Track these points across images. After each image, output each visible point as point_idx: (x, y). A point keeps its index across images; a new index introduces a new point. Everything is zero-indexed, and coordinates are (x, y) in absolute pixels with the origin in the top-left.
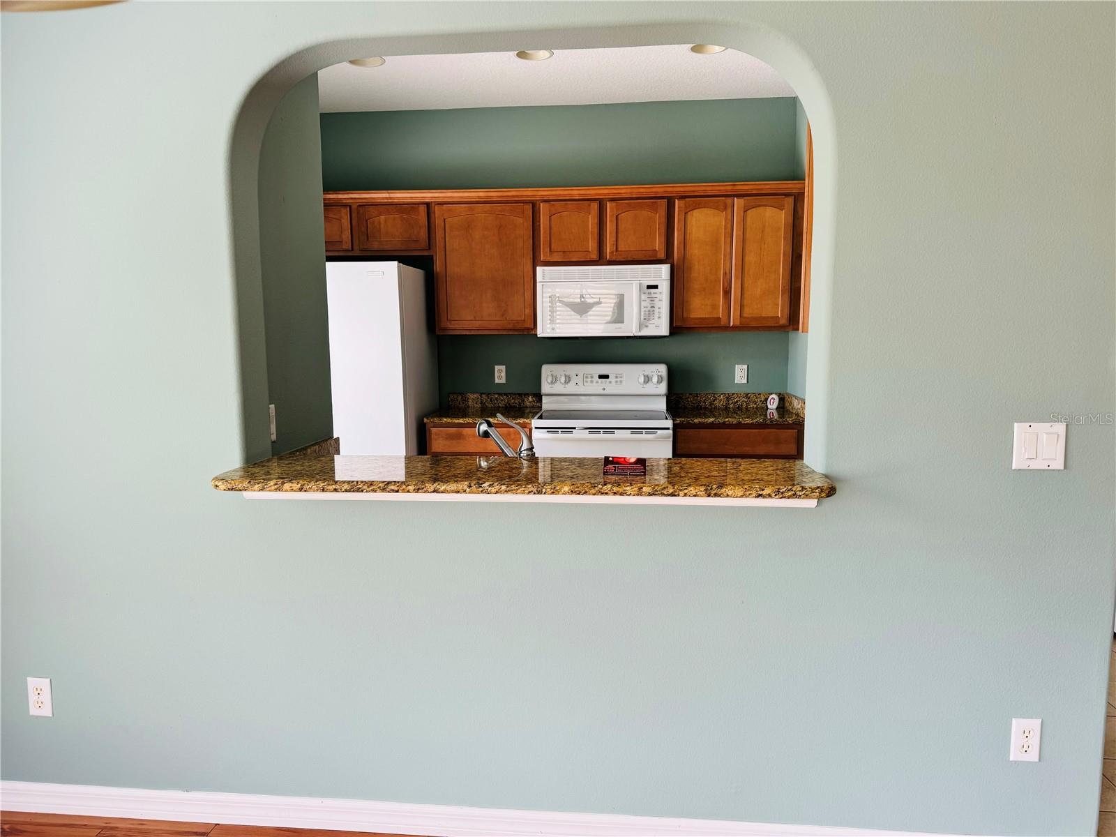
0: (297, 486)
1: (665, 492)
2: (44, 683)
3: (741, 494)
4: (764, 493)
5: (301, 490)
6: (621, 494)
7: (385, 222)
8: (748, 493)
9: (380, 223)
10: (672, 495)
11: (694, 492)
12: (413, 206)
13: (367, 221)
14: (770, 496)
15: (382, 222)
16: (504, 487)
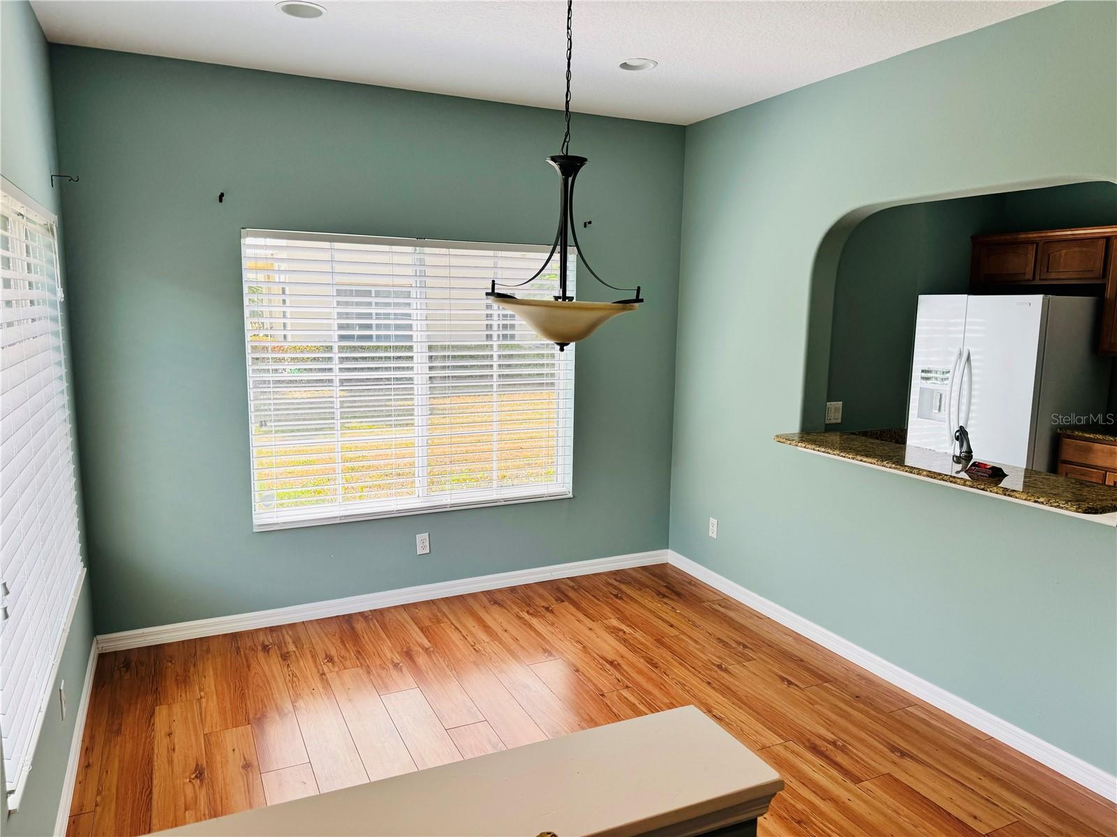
0: (803, 445)
1: (979, 487)
2: (715, 521)
3: (1024, 498)
4: (1039, 500)
5: (805, 447)
6: (954, 483)
7: (1066, 255)
8: (1028, 498)
9: (1060, 256)
10: (983, 489)
11: (996, 491)
12: (1094, 239)
13: (1049, 255)
14: (1042, 503)
15: (1063, 255)
16: (893, 466)
